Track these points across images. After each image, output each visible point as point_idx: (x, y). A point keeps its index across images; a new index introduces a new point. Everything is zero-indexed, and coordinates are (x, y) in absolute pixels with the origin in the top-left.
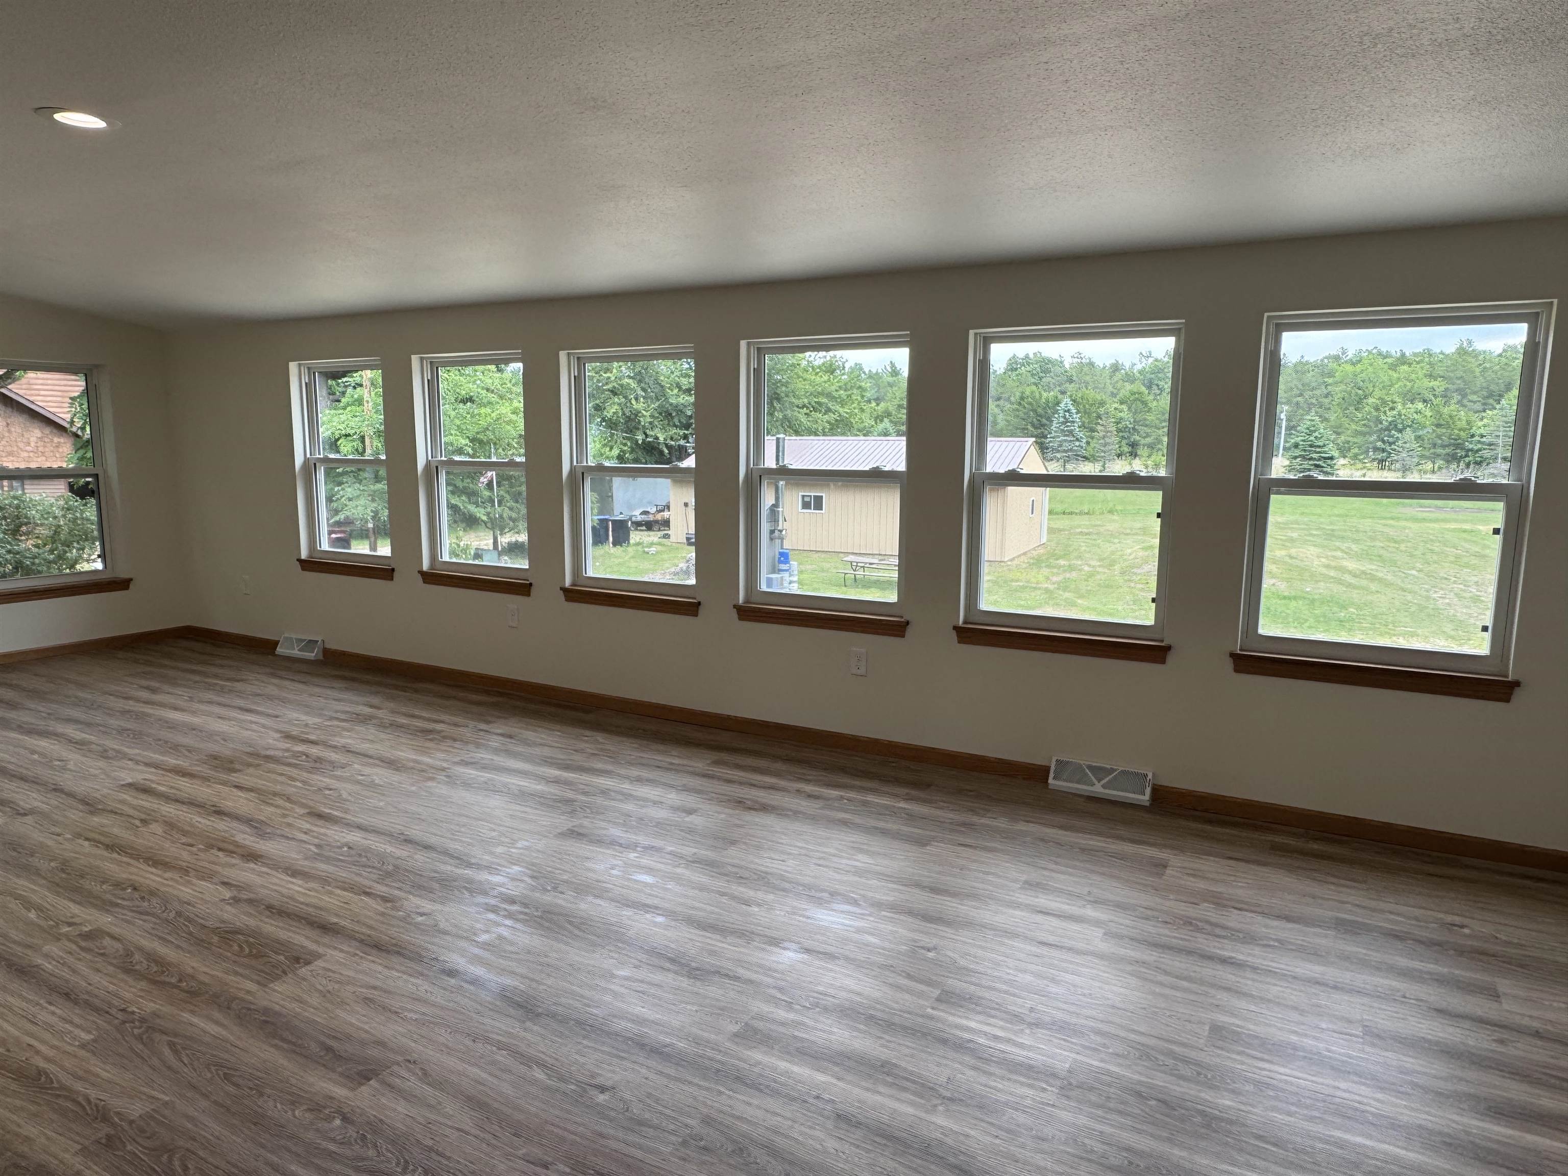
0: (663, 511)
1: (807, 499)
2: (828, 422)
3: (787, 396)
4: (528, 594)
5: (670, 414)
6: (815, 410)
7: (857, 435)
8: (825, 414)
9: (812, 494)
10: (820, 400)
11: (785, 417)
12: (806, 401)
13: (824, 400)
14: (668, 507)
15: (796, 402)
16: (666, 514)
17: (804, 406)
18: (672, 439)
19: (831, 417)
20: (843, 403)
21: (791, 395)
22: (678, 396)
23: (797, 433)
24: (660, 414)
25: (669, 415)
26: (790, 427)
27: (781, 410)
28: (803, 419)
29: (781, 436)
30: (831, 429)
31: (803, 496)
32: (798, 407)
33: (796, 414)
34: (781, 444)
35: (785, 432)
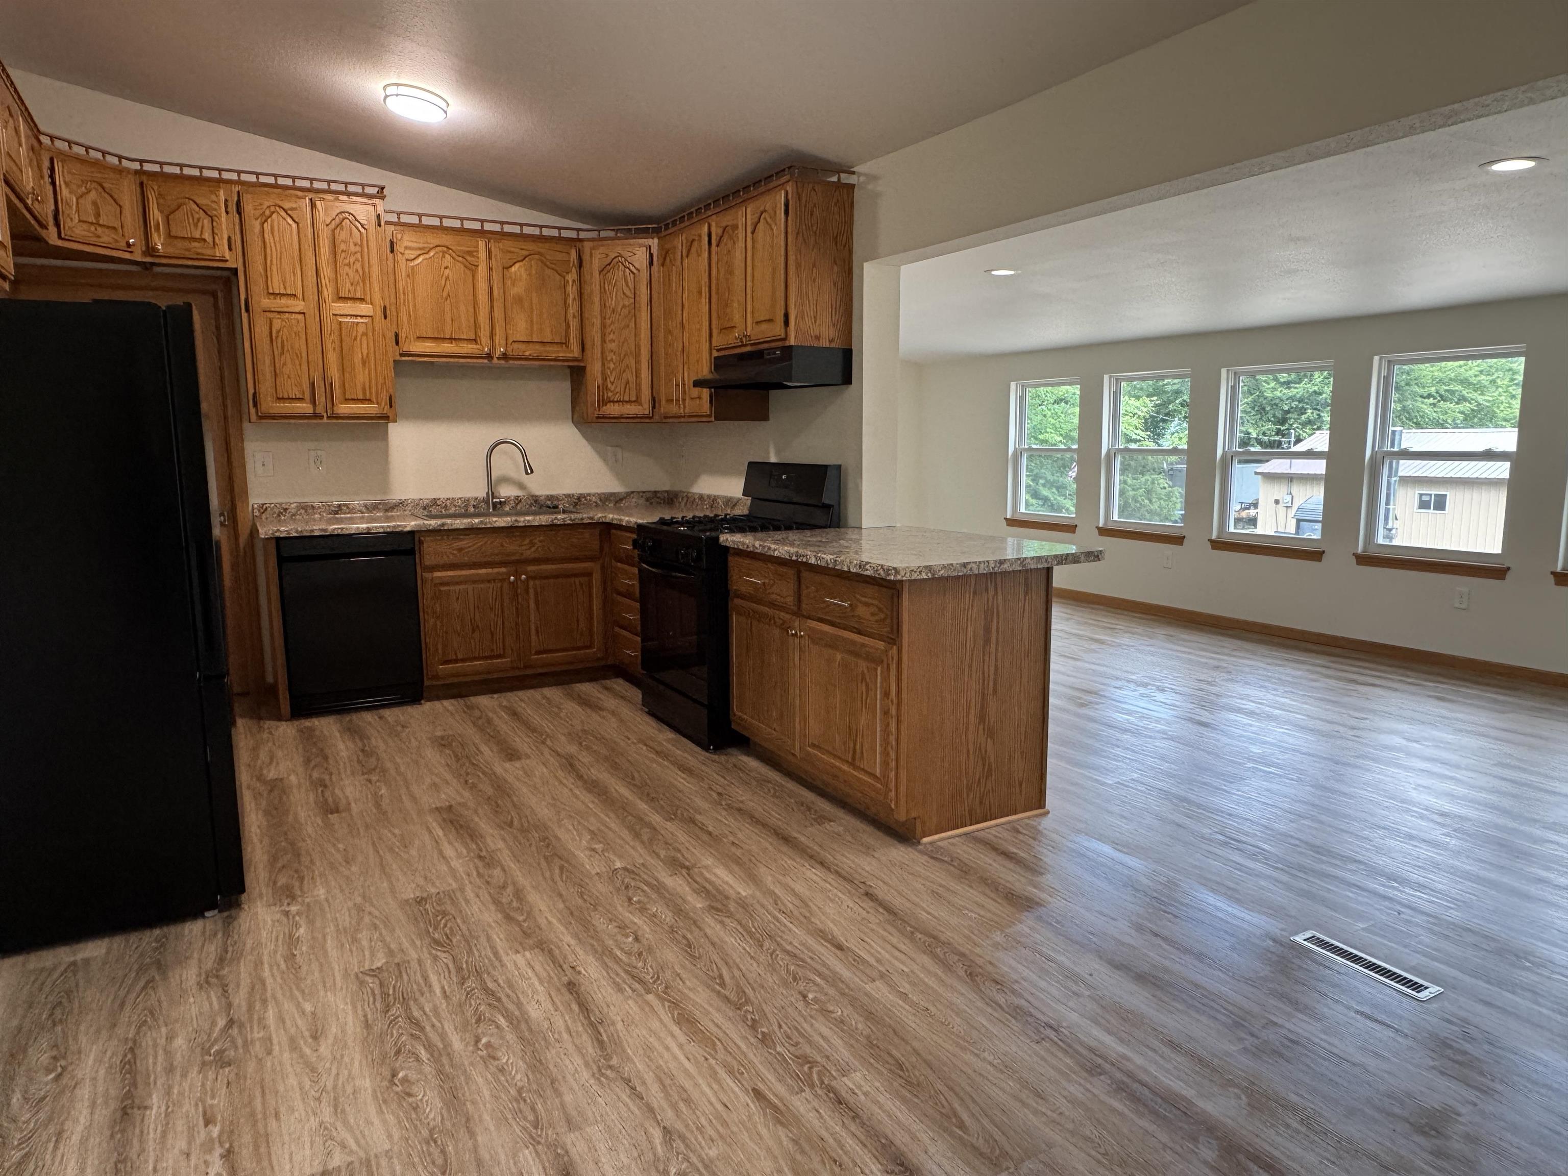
0: (1249, 509)
1: (1425, 498)
2: (1462, 413)
3: (1408, 384)
4: (1181, 544)
5: (1264, 409)
6: (1443, 398)
7: (1502, 427)
8: (1457, 403)
9: (1433, 492)
10: (1451, 387)
11: (1404, 408)
12: (1433, 389)
13: (1459, 388)
14: (1256, 505)
15: (1420, 391)
16: (1252, 512)
17: (1429, 396)
18: (1264, 434)
19: (1466, 407)
20: (1479, 388)
21: (1413, 383)
22: (1274, 389)
23: (1418, 426)
24: (1253, 408)
25: (1262, 410)
26: (1410, 419)
27: (1400, 401)
28: (1428, 410)
29: (1398, 429)
30: (1465, 420)
31: (1421, 495)
32: (1422, 397)
33: (1419, 404)
34: (1397, 437)
35: (1403, 425)
